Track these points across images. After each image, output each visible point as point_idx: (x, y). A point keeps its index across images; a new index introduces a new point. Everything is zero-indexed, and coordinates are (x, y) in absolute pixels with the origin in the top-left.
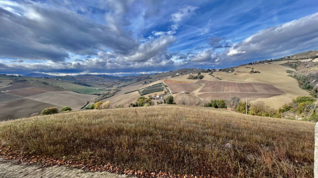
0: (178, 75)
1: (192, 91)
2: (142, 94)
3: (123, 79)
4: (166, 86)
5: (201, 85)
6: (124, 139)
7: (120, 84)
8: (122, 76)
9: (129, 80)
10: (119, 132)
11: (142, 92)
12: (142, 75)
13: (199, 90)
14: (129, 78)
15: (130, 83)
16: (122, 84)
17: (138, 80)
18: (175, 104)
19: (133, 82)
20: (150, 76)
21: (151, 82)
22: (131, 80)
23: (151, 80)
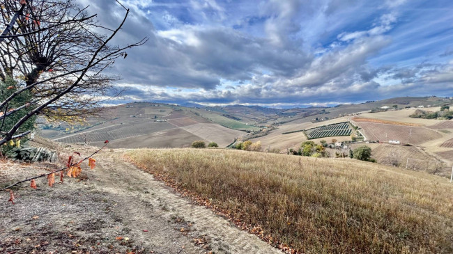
0: (386, 110)
1: (421, 141)
2: (310, 137)
3: (282, 113)
4: (357, 128)
5: (446, 132)
6: (282, 200)
7: (276, 119)
8: (281, 108)
9: (290, 114)
10: (274, 187)
11: (310, 134)
12: (312, 107)
13: (441, 141)
14: (290, 111)
15: (292, 119)
16: (280, 120)
17: (305, 116)
18: (373, 161)
19: (296, 117)
20: (327, 110)
21: (327, 119)
22: (294, 114)
23: (327, 116)
